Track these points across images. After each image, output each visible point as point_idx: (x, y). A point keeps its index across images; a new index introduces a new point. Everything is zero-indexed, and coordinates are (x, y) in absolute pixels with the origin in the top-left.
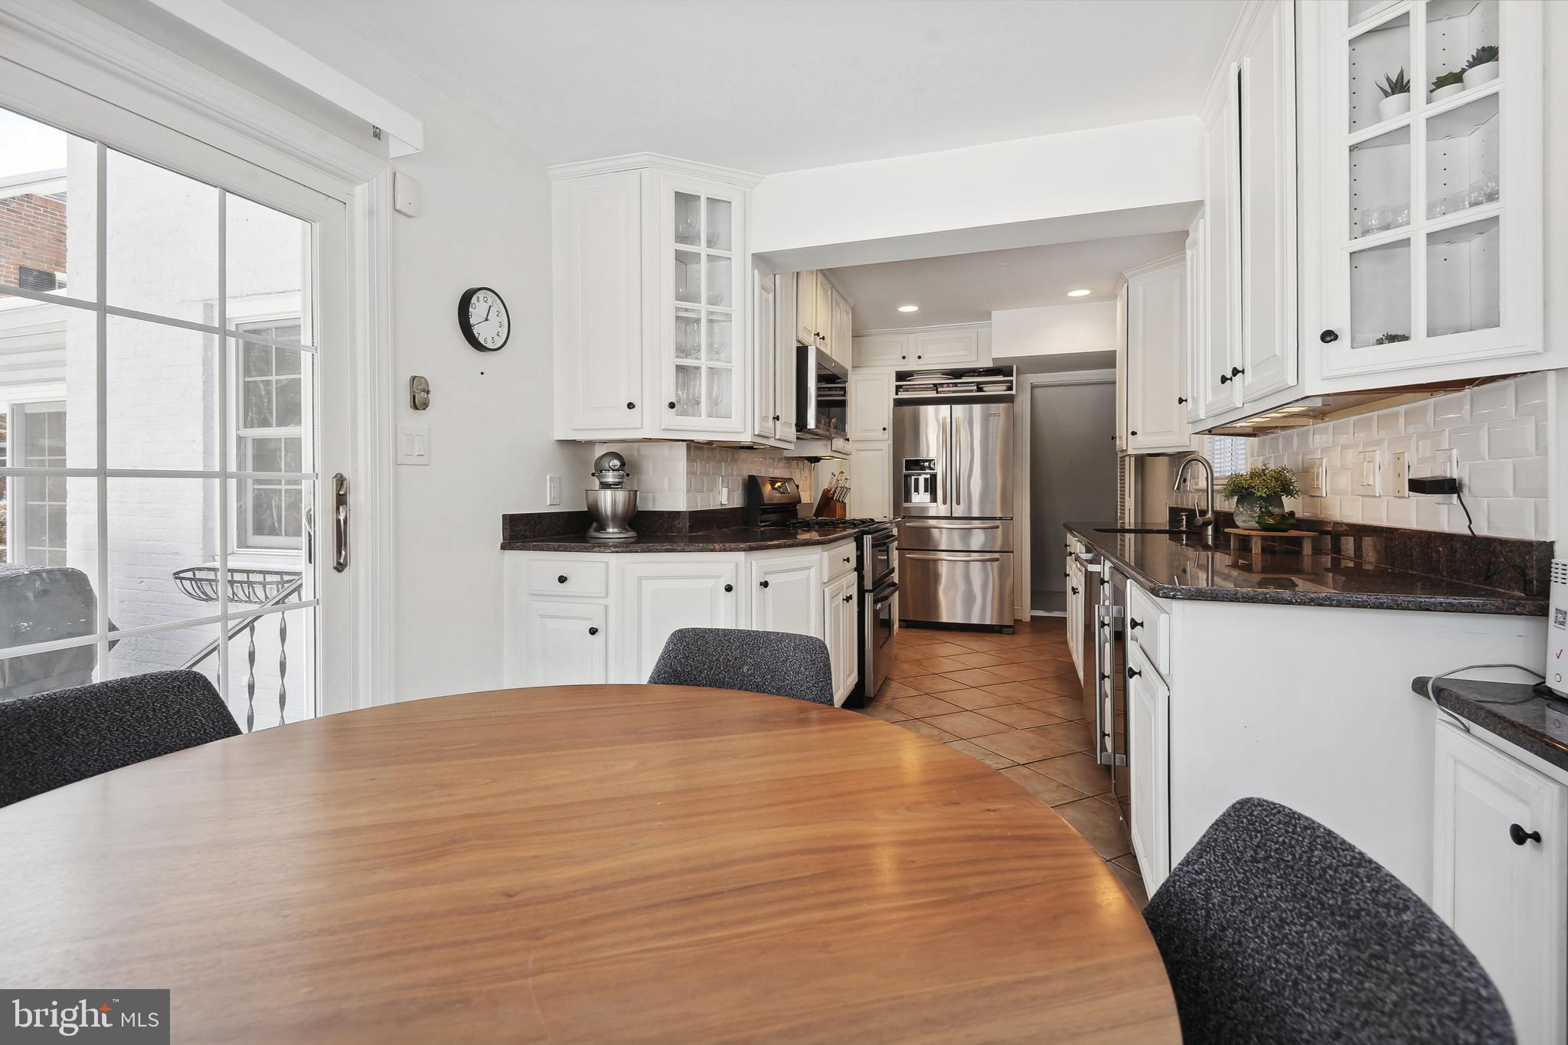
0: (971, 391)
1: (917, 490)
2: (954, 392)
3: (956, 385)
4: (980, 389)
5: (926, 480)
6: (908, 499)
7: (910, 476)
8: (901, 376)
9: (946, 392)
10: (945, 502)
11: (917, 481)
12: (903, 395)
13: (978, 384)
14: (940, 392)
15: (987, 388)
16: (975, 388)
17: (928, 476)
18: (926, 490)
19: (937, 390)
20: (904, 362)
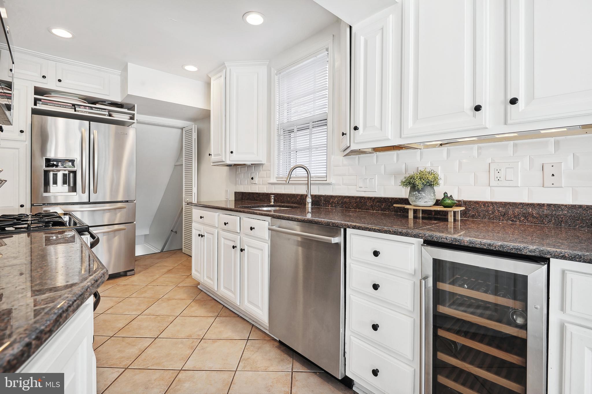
0: (105, 115)
1: (55, 182)
2: (90, 113)
3: (91, 108)
4: (110, 115)
5: (65, 175)
6: (46, 189)
7: (49, 171)
8: (38, 91)
9: (81, 111)
10: (83, 192)
11: (55, 176)
12: (40, 106)
13: (109, 111)
14: (78, 111)
15: (114, 114)
16: (107, 113)
17: (67, 172)
18: (64, 182)
19: (75, 109)
20: (44, 80)
